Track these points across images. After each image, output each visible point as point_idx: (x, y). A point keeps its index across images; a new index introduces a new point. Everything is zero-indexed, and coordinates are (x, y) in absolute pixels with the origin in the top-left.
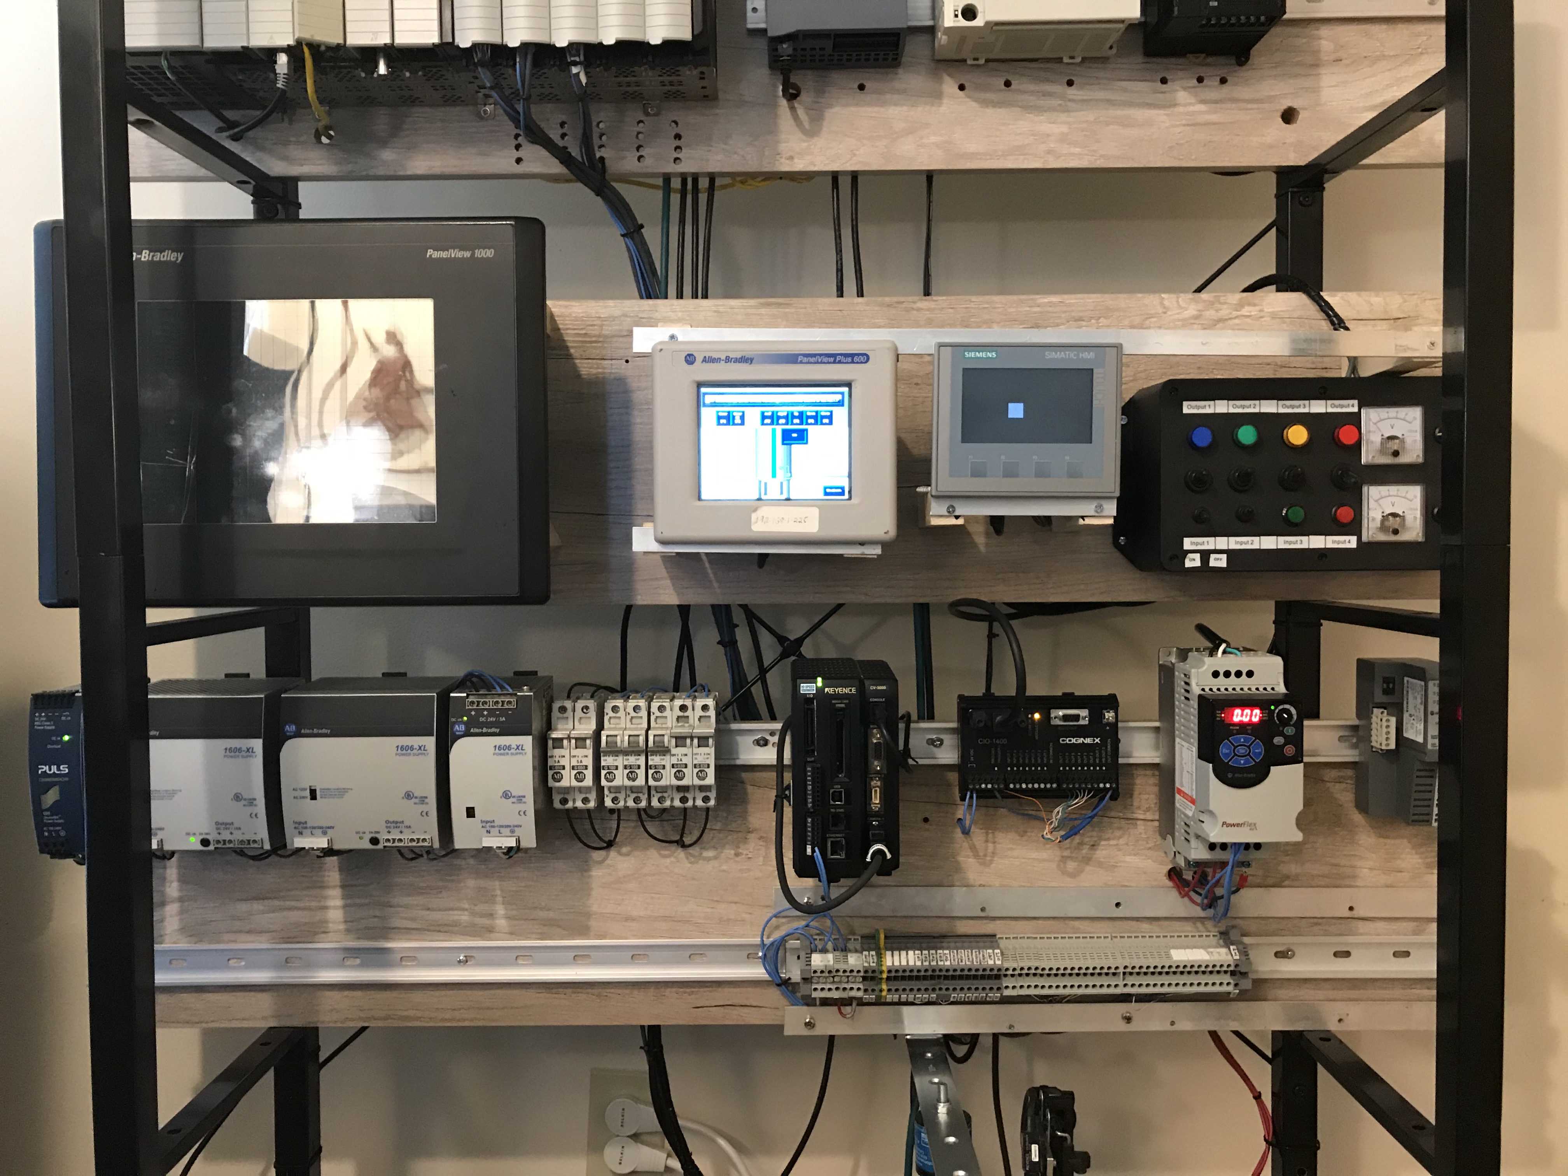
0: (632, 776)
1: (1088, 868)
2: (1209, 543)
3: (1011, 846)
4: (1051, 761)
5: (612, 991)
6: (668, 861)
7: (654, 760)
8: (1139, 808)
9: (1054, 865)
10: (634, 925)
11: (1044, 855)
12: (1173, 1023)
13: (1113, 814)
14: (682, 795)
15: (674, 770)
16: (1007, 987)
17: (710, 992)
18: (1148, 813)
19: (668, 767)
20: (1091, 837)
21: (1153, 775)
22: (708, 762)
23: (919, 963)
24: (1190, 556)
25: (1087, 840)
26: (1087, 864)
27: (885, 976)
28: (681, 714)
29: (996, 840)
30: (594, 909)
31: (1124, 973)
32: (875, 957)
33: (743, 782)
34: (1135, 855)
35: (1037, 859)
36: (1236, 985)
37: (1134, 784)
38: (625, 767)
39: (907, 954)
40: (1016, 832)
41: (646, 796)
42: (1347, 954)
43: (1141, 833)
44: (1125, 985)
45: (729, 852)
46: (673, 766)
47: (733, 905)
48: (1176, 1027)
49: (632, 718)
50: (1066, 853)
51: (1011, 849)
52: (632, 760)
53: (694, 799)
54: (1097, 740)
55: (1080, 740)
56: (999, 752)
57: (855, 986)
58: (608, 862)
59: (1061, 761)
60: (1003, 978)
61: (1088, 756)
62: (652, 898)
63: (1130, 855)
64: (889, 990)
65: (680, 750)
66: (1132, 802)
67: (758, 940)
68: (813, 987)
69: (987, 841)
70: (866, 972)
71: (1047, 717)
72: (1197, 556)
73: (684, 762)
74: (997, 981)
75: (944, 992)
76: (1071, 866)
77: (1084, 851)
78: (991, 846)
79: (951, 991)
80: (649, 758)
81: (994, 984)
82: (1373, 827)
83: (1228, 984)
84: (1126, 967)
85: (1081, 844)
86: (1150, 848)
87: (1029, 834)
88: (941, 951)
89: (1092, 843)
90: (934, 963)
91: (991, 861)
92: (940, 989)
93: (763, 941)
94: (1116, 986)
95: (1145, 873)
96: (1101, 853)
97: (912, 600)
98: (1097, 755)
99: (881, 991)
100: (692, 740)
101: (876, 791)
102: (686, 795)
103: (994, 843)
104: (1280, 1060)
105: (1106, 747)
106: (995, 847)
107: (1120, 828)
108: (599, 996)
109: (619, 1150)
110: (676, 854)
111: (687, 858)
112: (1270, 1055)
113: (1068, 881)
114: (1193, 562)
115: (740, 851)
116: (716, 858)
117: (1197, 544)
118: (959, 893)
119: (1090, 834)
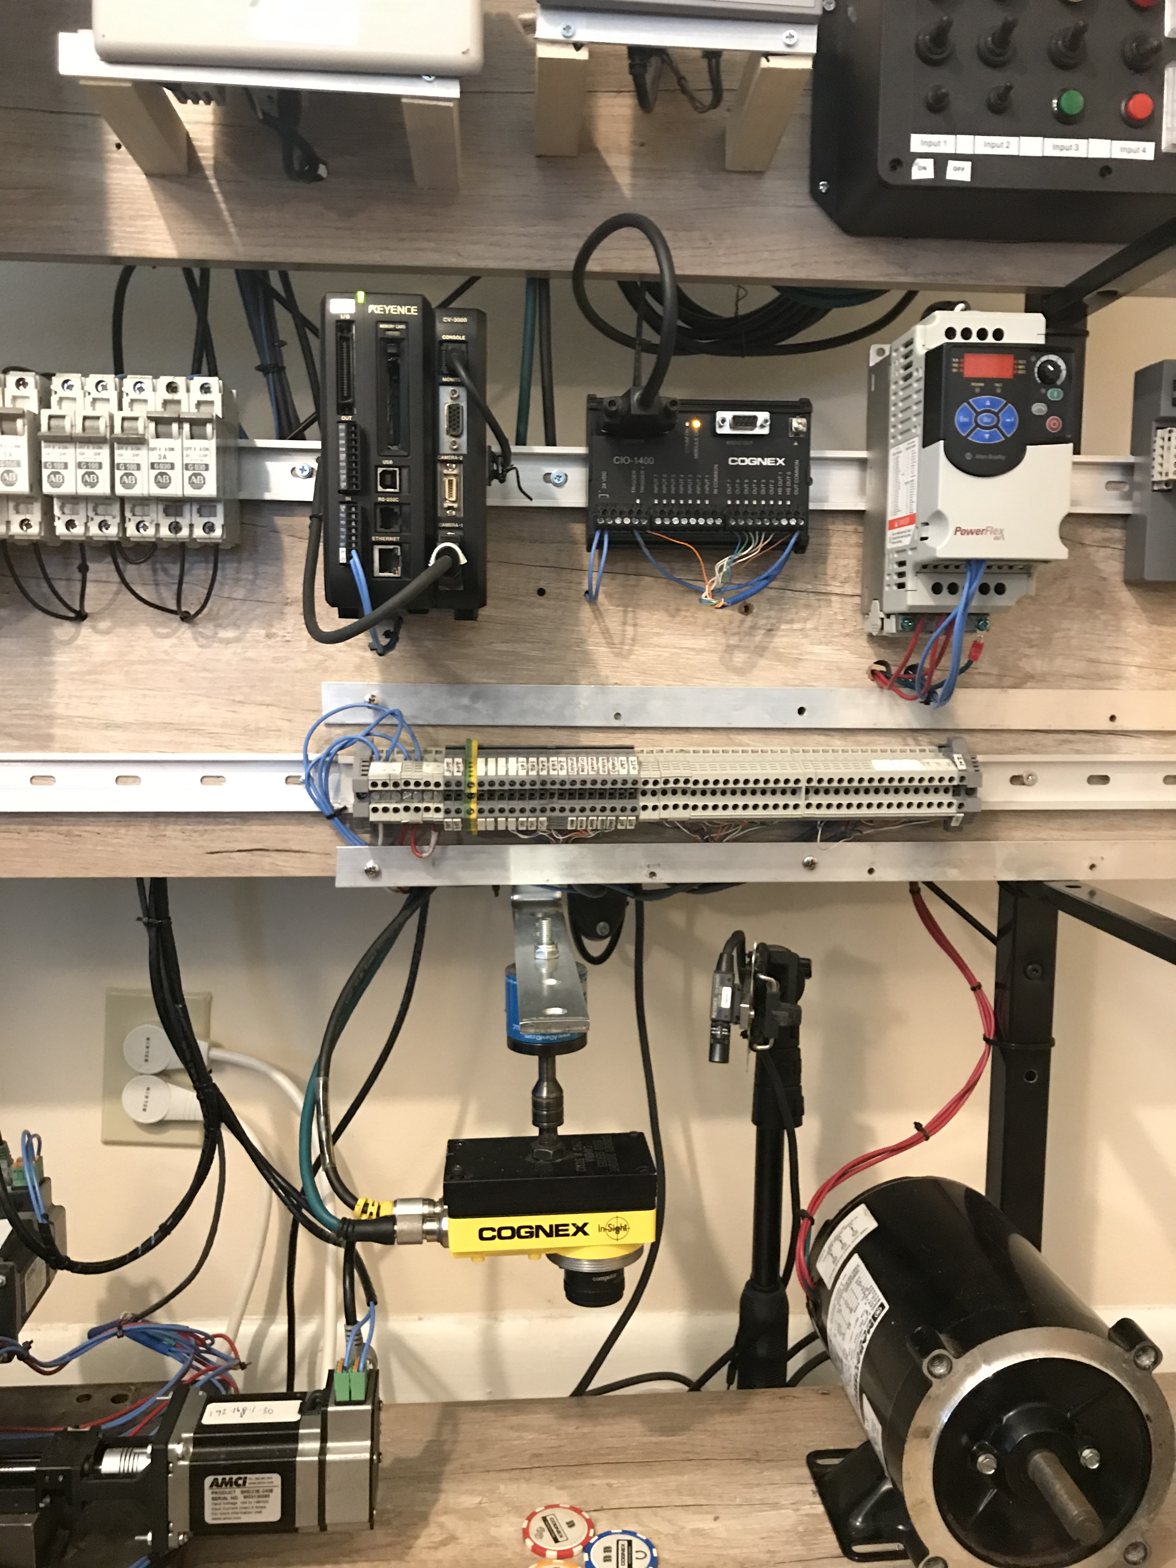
0: (89, 479)
1: (763, 662)
2: (946, 143)
3: (657, 630)
4: (715, 492)
5: (88, 828)
6: (168, 642)
7: (124, 455)
8: (834, 578)
9: (715, 657)
10: (118, 734)
11: (702, 643)
12: (871, 871)
13: (799, 586)
14: (172, 520)
15: (155, 472)
16: (645, 808)
17: (232, 830)
18: (847, 585)
19: (145, 466)
20: (768, 618)
21: (856, 532)
22: (206, 461)
23: (522, 773)
24: (919, 161)
25: (762, 622)
26: (761, 656)
27: (474, 790)
28: (169, 396)
29: (638, 621)
30: (60, 710)
31: (807, 791)
32: (461, 766)
33: (276, 531)
34: (827, 644)
35: (693, 649)
36: (961, 806)
37: (828, 545)
38: (79, 465)
39: (507, 762)
40: (666, 610)
41: (118, 520)
42: (1105, 779)
43: (836, 613)
44: (809, 806)
45: (257, 632)
46: (153, 466)
47: (264, 707)
48: (877, 877)
49: (95, 400)
50: (733, 641)
51: (658, 634)
52: (89, 454)
53: (191, 526)
54: (781, 462)
55: (757, 461)
56: (643, 477)
57: (432, 806)
58: (79, 642)
59: (729, 491)
60: (640, 797)
61: (767, 485)
62: (145, 696)
63: (820, 643)
64: (481, 811)
65: (162, 443)
66: (825, 569)
67: (300, 757)
68: (372, 806)
69: (624, 623)
70: (447, 784)
71: (710, 425)
72: (929, 163)
73: (168, 460)
74: (631, 801)
75: (557, 813)
76: (739, 658)
77: (758, 638)
78: (630, 629)
79: (567, 813)
80: (117, 452)
81: (628, 804)
82: (1145, 610)
83: (950, 805)
84: (810, 780)
85: (754, 627)
86: (847, 635)
87: (683, 613)
88: (555, 759)
89: (769, 627)
90: (544, 773)
91: (630, 653)
92: (553, 810)
93: (306, 756)
94: (796, 807)
95: (839, 669)
96: (781, 641)
97: (524, 265)
98: (780, 483)
99: (469, 812)
100: (181, 428)
101: (450, 482)
102: (179, 520)
103: (635, 625)
104: (1007, 939)
105: (793, 473)
106: (635, 631)
107: (807, 606)
108: (68, 835)
109: (143, 1093)
110: (178, 634)
111: (196, 639)
112: (994, 932)
113: (735, 682)
114: (922, 171)
115: (274, 630)
116: (237, 640)
117: (930, 144)
118: (584, 692)
119: (766, 614)
